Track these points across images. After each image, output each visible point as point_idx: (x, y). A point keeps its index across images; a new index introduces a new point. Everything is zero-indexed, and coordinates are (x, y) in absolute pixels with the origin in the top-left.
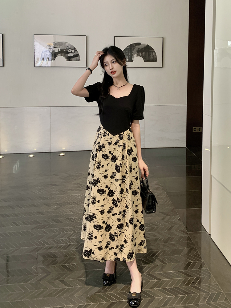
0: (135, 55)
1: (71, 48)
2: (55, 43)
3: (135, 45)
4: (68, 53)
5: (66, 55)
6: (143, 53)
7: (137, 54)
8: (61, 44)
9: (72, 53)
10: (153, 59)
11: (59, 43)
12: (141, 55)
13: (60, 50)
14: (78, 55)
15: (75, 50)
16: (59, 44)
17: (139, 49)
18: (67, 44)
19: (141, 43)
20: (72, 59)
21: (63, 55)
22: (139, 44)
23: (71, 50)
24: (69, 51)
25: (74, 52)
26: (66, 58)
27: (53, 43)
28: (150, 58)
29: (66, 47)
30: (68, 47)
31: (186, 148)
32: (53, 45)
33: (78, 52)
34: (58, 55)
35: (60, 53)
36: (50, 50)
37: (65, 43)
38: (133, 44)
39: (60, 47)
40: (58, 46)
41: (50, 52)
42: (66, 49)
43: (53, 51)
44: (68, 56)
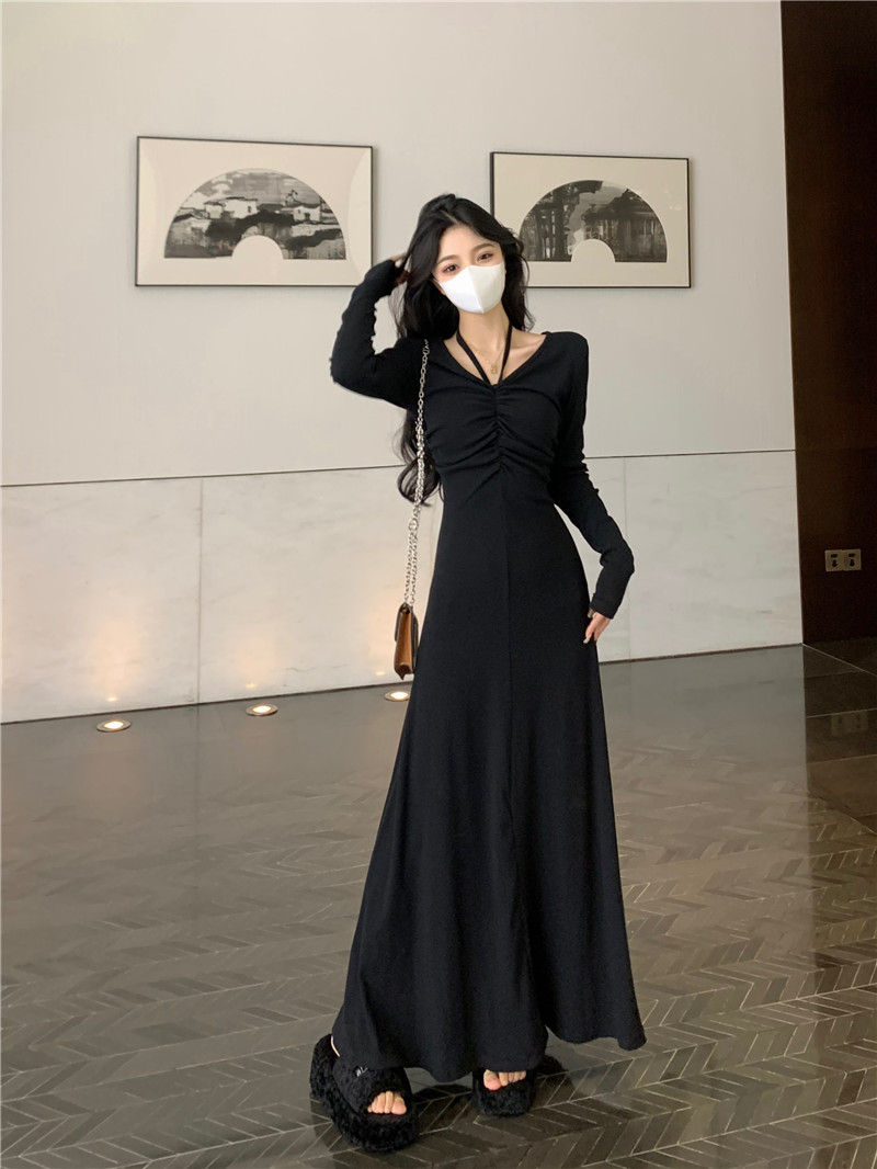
0: (579, 234)
1: (307, 202)
2: (235, 180)
3: (576, 190)
4: (290, 221)
5: (284, 231)
6: (609, 224)
7: (588, 230)
9: (312, 223)
10: (651, 252)
11: (252, 176)
12: (601, 233)
13: (255, 211)
15: (322, 211)
16: (254, 182)
17: (593, 206)
18: (288, 183)
20: (310, 250)
21: (269, 229)
22: (593, 186)
23: (308, 211)
24: (299, 213)
25: (322, 218)
26: (283, 246)
27: (224, 179)
28: (640, 245)
29: (283, 197)
30: (294, 195)
31: (802, 648)
32: (226, 187)
33: (334, 218)
34: (249, 231)
35: (255, 224)
36: (210, 208)
37: (278, 179)
38: (568, 185)
39: (256, 197)
40: (246, 190)
41: (209, 218)
42: (284, 204)
43: (225, 214)
44: (294, 235)
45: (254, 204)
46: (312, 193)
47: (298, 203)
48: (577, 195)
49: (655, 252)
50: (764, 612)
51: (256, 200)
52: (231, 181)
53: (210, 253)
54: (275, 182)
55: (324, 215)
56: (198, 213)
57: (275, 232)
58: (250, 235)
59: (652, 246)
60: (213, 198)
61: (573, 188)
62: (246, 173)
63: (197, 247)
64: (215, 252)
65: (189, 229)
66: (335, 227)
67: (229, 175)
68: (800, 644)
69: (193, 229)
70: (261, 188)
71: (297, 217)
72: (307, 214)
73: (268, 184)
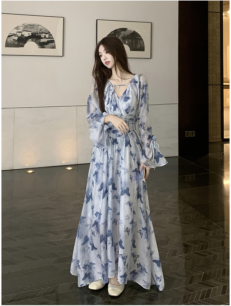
1: (45, 32)
3: (120, 30)
4: (40, 38)
5: (39, 40)
6: (129, 40)
8: (32, 26)
9: (46, 38)
10: (140, 48)
11: (30, 25)
12: (127, 43)
13: (30, 35)
14: (53, 41)
15: (49, 35)
16: (31, 26)
17: (125, 35)
18: (40, 27)
19: (127, 29)
20: (46, 46)
21: (34, 40)
22: (125, 29)
23: (45, 35)
24: (43, 35)
25: (49, 37)
26: (38, 45)
27: (22, 26)
28: (137, 46)
29: (38, 31)
30: (41, 30)
31: (178, 157)
32: (23, 28)
33: (53, 37)
34: (29, 40)
35: (30, 38)
36: (18, 34)
37: (37, 26)
38: (118, 29)
39: (30, 31)
40: (28, 29)
41: (18, 36)
42: (39, 33)
43: (22, 35)
44: (41, 42)
45: (30, 33)
46: (47, 30)
47: (43, 33)
48: (120, 32)
49: (141, 48)
50: (168, 148)
51: (31, 31)
52: (24, 26)
53: (18, 46)
54: (36, 26)
55: (50, 36)
56: (14, 35)
57: (36, 41)
58: (29, 41)
59: (141, 47)
60: (19, 31)
61: (119, 30)
62: (29, 24)
63: (14, 44)
64: (19, 46)
65: (12, 39)
66: (53, 39)
67: (23, 25)
68: (177, 157)
69: (13, 39)
70: (32, 28)
71: (42, 36)
72: (45, 36)
73: (34, 27)
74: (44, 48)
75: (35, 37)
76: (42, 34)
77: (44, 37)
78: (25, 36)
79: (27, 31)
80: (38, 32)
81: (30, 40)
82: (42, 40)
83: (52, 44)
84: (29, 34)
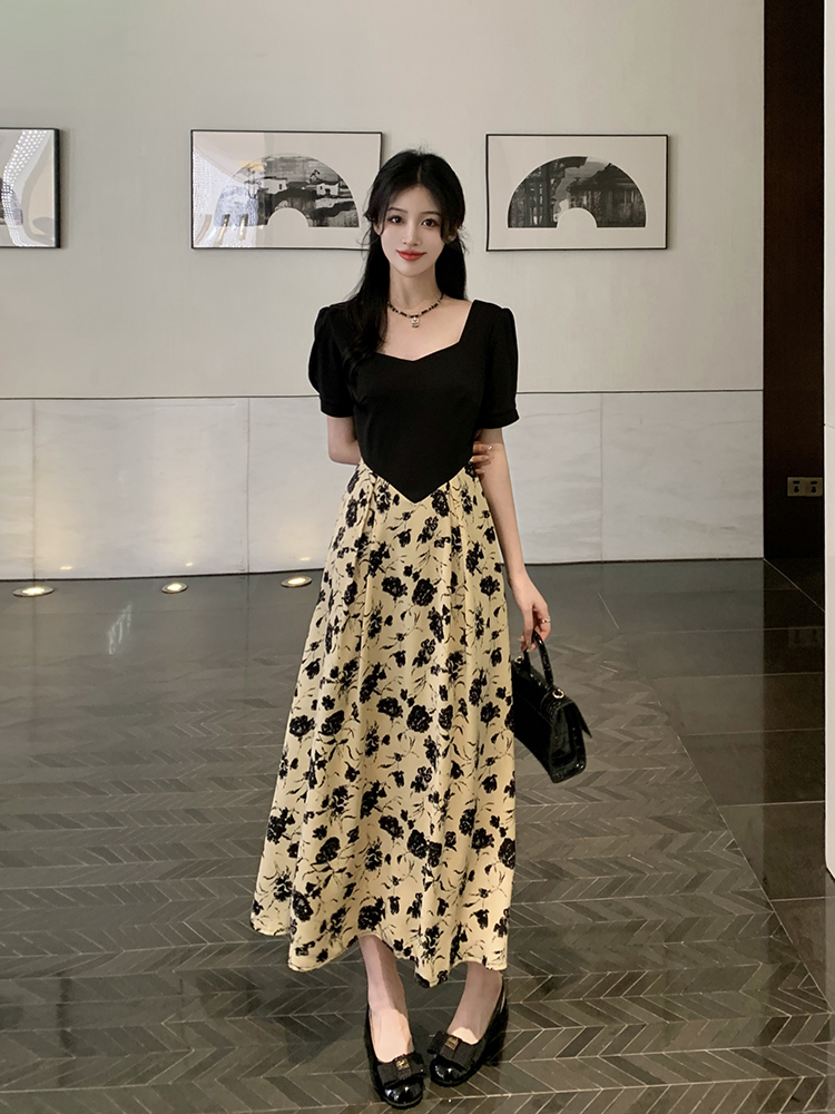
0: (565, 204)
1: (328, 180)
2: (269, 163)
4: (314, 196)
5: (309, 204)
6: (592, 194)
7: (572, 200)
8: (289, 163)
9: (331, 197)
10: (632, 217)
11: (282, 160)
12: (585, 203)
13: (285, 188)
14: (350, 206)
15: (339, 187)
16: (284, 164)
17: (578, 179)
18: (311, 164)
19: (585, 158)
20: (330, 219)
21: (297, 203)
22: (579, 161)
24: (321, 189)
25: (339, 192)
26: (308, 216)
27: (260, 162)
28: (621, 212)
29: (308, 176)
30: (317, 174)
31: (758, 561)
32: (262, 169)
33: (349, 192)
34: (280, 204)
35: (285, 199)
36: (245, 186)
37: (303, 161)
38: (555, 161)
39: (285, 176)
40: (277, 171)
41: (249, 194)
42: (309, 182)
43: (262, 191)
44: (317, 207)
45: (284, 183)
46: (332, 172)
47: (320, 182)
48: (563, 169)
49: (636, 218)
51: (286, 179)
52: (266, 164)
54: (301, 164)
55: (342, 190)
57: (302, 205)
58: (282, 207)
59: (633, 212)
60: (251, 178)
61: (559, 164)
62: (280, 157)
66: (349, 200)
67: (264, 159)
70: (290, 169)
71: (319, 192)
72: (328, 190)
73: (295, 166)
74: (327, 225)
75: (300, 194)
76: (319, 186)
77: (324, 193)
78: (269, 192)
79: (275, 178)
80: (305, 179)
81: (285, 202)
82: (320, 204)
83: (347, 213)
84: (281, 186)
